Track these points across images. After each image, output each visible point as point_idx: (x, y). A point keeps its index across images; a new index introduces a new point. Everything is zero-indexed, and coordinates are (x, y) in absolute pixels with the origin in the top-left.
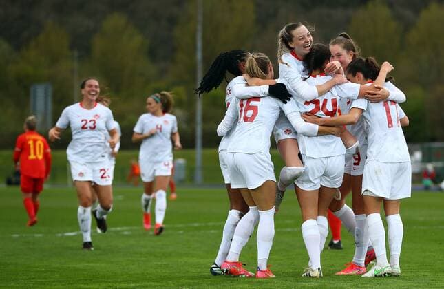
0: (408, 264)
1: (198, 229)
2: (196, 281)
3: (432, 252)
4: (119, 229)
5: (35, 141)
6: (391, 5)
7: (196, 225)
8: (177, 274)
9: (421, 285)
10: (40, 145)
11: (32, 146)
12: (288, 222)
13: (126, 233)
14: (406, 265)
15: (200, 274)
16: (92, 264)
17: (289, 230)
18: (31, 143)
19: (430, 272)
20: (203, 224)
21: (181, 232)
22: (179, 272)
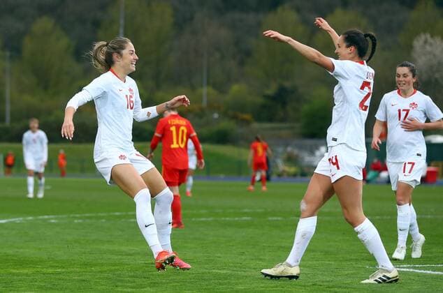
0: (314, 253)
1: (119, 217)
2: (117, 268)
3: (336, 242)
4: (46, 217)
5: (178, 127)
6: (298, 10)
7: (117, 214)
8: (99, 261)
9: (326, 273)
10: (183, 131)
11: (174, 133)
12: (203, 211)
13: (53, 221)
14: (312, 254)
15: (122, 261)
16: (22, 250)
17: (203, 219)
18: (173, 129)
19: (335, 261)
20: (124, 213)
21: (104, 220)
22: (102, 259)
